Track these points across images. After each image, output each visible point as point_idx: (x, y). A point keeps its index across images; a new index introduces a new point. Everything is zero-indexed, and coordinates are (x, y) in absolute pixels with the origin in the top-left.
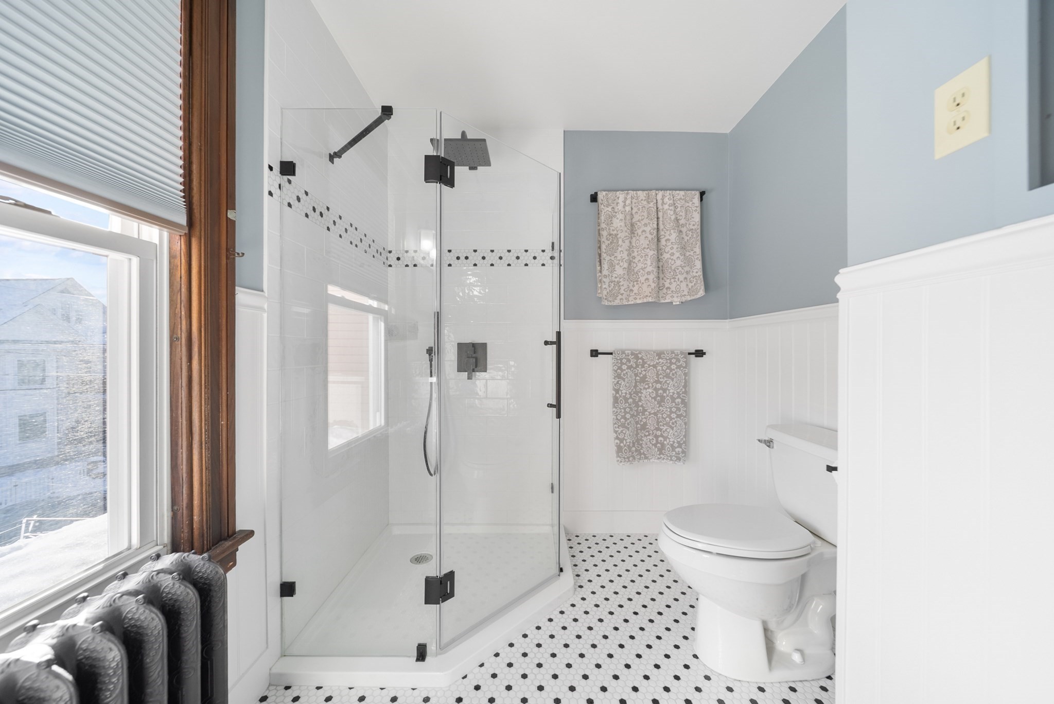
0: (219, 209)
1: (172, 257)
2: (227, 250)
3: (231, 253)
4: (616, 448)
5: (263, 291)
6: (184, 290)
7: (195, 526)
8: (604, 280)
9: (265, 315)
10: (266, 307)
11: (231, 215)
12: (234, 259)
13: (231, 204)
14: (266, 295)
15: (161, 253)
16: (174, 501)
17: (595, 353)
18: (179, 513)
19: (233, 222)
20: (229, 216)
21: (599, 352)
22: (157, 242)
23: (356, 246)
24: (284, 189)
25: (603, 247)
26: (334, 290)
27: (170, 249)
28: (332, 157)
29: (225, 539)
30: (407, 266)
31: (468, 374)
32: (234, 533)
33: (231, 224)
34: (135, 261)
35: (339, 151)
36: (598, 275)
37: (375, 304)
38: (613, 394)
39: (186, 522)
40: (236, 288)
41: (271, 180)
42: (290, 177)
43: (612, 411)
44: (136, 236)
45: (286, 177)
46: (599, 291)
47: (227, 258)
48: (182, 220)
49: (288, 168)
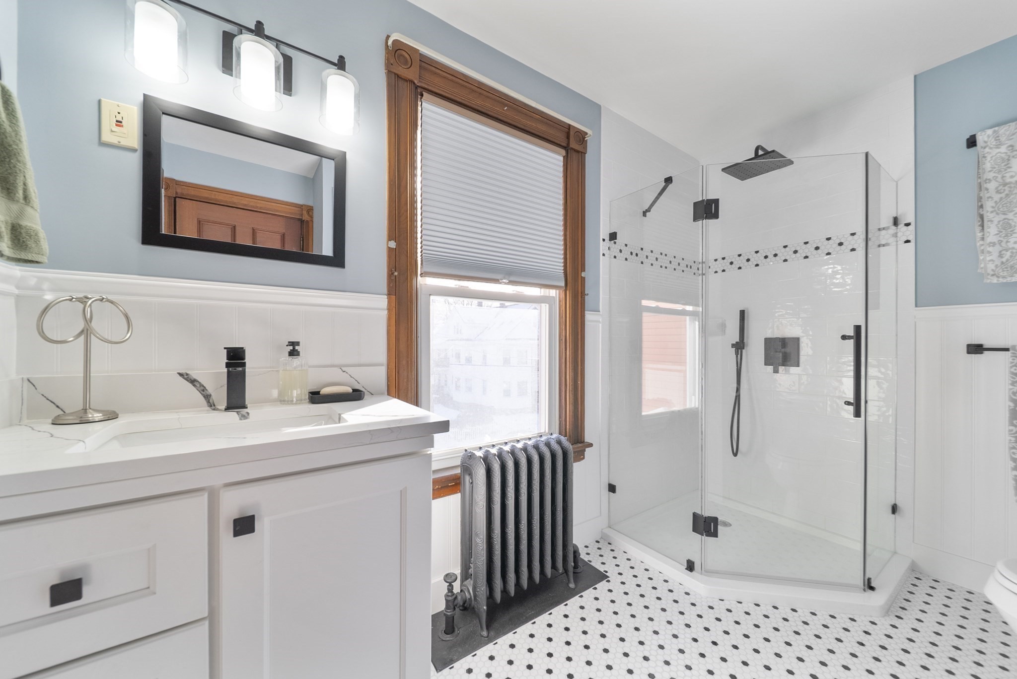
0: (578, 273)
1: (560, 301)
2: (581, 293)
3: (583, 294)
4: (1014, 482)
5: (599, 311)
6: (564, 317)
7: (567, 431)
8: (990, 249)
9: (601, 325)
10: (601, 320)
11: (583, 274)
12: (584, 297)
13: (583, 270)
14: (601, 313)
15: (556, 300)
16: (560, 417)
17: (976, 349)
18: (562, 422)
19: (584, 278)
20: (582, 276)
21: (984, 347)
22: (554, 295)
23: (666, 268)
24: (612, 249)
25: (989, 205)
26: (645, 303)
27: (559, 297)
28: (644, 214)
29: (580, 443)
30: (716, 272)
31: (774, 368)
32: (584, 442)
33: (583, 279)
34: (547, 305)
35: (648, 208)
36: (978, 244)
37: (689, 308)
38: (1009, 406)
39: (564, 428)
40: (586, 312)
41: (603, 247)
42: (615, 241)
43: (1007, 429)
44: (548, 295)
45: (613, 242)
46: (982, 265)
47: (581, 297)
48: (563, 284)
49: (613, 236)
